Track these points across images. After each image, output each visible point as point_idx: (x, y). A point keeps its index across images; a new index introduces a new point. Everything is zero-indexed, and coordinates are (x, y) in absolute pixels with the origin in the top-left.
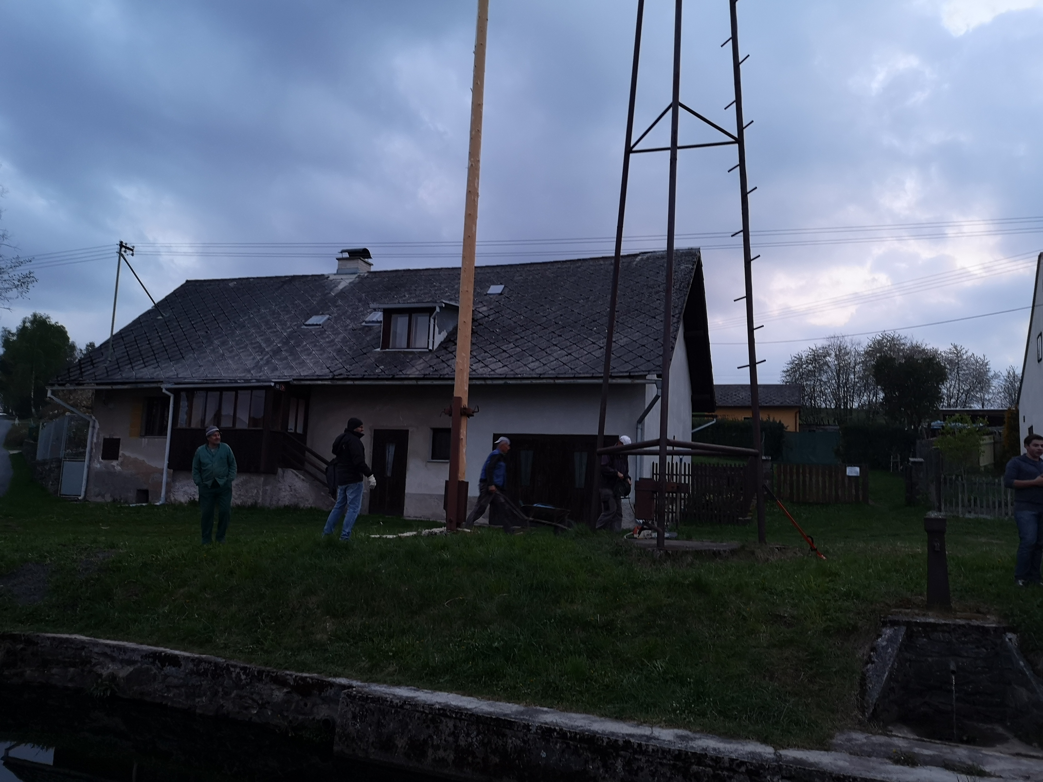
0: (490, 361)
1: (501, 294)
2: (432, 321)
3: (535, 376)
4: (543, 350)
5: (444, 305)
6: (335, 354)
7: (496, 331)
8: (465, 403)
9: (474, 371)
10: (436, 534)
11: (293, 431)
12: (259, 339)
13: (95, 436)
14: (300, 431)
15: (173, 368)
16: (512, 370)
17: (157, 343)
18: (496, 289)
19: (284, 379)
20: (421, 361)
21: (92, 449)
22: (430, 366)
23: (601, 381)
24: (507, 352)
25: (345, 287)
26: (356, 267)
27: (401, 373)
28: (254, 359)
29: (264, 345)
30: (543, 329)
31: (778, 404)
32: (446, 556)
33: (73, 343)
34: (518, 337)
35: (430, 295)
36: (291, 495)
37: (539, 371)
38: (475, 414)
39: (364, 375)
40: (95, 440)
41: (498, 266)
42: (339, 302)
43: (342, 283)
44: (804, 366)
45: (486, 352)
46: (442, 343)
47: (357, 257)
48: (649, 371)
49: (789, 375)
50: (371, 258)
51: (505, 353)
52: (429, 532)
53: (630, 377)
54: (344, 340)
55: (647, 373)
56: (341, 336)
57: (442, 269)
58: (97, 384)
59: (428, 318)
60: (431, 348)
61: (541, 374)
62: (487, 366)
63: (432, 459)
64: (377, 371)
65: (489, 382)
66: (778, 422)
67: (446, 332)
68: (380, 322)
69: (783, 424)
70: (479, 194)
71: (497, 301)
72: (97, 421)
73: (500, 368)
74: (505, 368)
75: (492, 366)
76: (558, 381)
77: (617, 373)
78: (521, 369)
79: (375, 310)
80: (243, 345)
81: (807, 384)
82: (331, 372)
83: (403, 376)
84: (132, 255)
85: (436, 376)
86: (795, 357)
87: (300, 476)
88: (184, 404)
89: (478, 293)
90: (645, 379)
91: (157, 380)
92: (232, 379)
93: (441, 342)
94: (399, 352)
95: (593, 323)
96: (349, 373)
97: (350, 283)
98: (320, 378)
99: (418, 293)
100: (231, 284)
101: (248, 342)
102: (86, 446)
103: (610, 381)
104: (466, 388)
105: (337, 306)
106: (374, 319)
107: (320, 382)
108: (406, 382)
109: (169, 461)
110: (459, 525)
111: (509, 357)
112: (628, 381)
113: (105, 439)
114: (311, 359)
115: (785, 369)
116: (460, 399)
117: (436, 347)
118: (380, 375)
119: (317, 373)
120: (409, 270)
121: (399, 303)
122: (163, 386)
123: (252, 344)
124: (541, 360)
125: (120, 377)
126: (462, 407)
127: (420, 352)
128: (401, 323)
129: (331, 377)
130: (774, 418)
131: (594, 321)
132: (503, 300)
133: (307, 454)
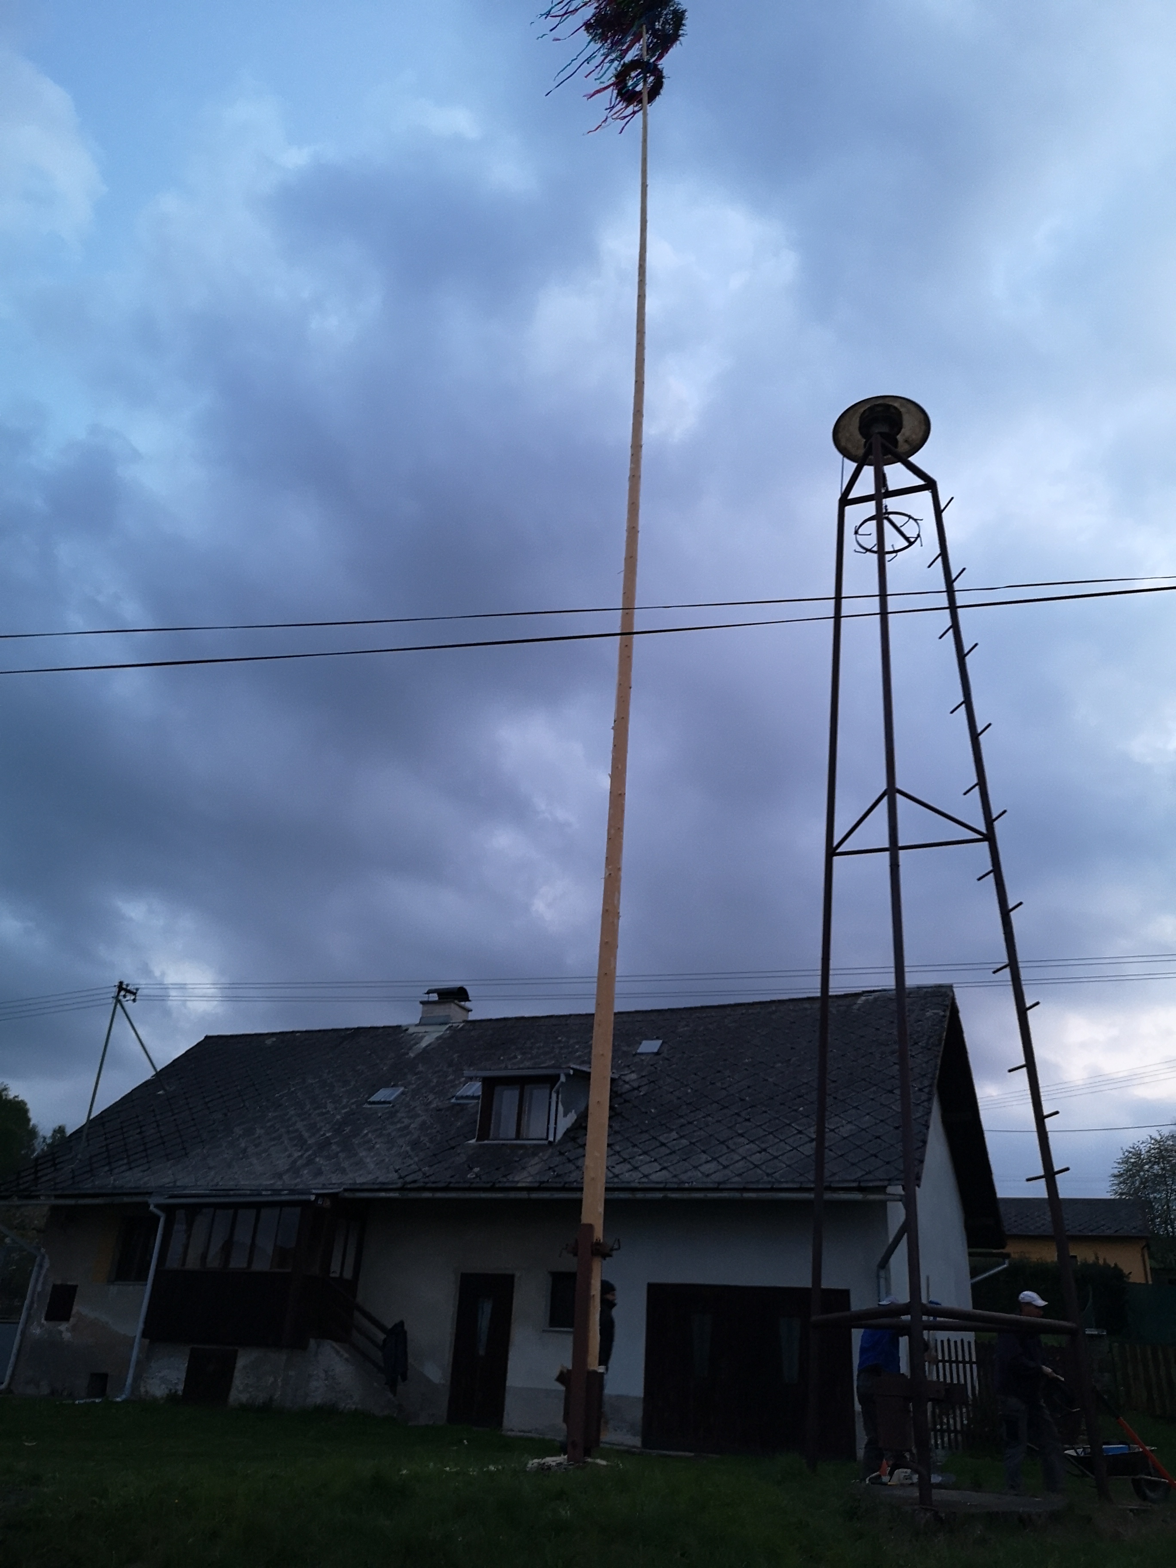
0: (641, 1161)
1: (657, 1054)
2: (554, 1096)
3: (711, 1186)
4: (723, 1143)
5: (571, 1072)
6: (408, 1148)
7: (651, 1112)
8: (599, 1233)
9: (617, 1176)
10: (549, 1468)
11: (337, 1275)
12: (300, 1125)
13: (41, 1280)
14: (348, 1275)
15: (170, 1172)
16: (675, 1176)
17: (153, 1131)
18: (650, 1046)
19: (332, 1189)
20: (536, 1159)
21: (32, 1302)
22: (550, 1168)
23: (811, 1196)
24: (668, 1145)
25: (429, 1045)
26: (447, 1014)
27: (505, 1180)
28: (289, 1156)
29: (306, 1135)
30: (721, 1109)
31: (1108, 1232)
32: (565, 1513)
33: (34, 1127)
34: (682, 1121)
35: (552, 1055)
36: (327, 1386)
37: (717, 1177)
38: (614, 1253)
39: (450, 1183)
40: (39, 1289)
41: (652, 1011)
42: (421, 1068)
43: (426, 1038)
44: (1147, 1167)
45: (635, 1146)
46: (568, 1131)
47: (449, 1000)
48: (889, 1180)
49: (1124, 1182)
50: (469, 1001)
51: (663, 1148)
52: (539, 1464)
53: (860, 1189)
54: (423, 1126)
55: (886, 1183)
56: (419, 1120)
57: (570, 1015)
58: (57, 1197)
59: (548, 1091)
60: (551, 1139)
61: (719, 1183)
62: (636, 1168)
63: (551, 1326)
64: (469, 1176)
65: (639, 1195)
66: (1113, 1265)
67: (576, 1112)
68: (478, 1098)
69: (1121, 1271)
70: (621, 914)
71: (652, 1065)
72: (47, 1256)
73: (657, 1172)
74: (664, 1172)
75: (645, 1169)
76: (746, 1195)
77: (839, 1182)
78: (689, 1174)
79: (471, 1079)
80: (274, 1135)
81: (1155, 1198)
82: (400, 1178)
83: (507, 1185)
84: (134, 1000)
85: (558, 1185)
86: (1130, 1152)
87: (342, 1352)
88: (179, 1228)
89: (624, 1052)
90: (885, 1193)
91: (145, 1191)
92: (254, 1188)
93: (567, 1129)
94: (503, 1144)
95: (798, 1100)
96: (427, 1180)
97: (438, 1038)
98: (385, 1187)
99: (534, 1052)
100: (269, 1042)
101: (283, 1130)
102: (24, 1298)
103: (828, 1196)
104: (601, 1209)
105: (416, 1074)
106: (469, 1093)
107: (383, 1194)
108: (512, 1195)
109: (145, 1323)
110: (588, 1452)
111: (671, 1154)
112: (858, 1196)
113: (54, 1286)
114: (372, 1157)
115: (1116, 1172)
116: (590, 1227)
117: (559, 1136)
118: (472, 1183)
119: (381, 1179)
120: (523, 1018)
121: (506, 1068)
122: (153, 1201)
123: (288, 1132)
124: (720, 1160)
125: (90, 1185)
126: (595, 1241)
127: (535, 1145)
128: (508, 1099)
129: (399, 1185)
130: (1105, 1260)
131: (800, 1097)
132: (661, 1062)
133: (357, 1314)
